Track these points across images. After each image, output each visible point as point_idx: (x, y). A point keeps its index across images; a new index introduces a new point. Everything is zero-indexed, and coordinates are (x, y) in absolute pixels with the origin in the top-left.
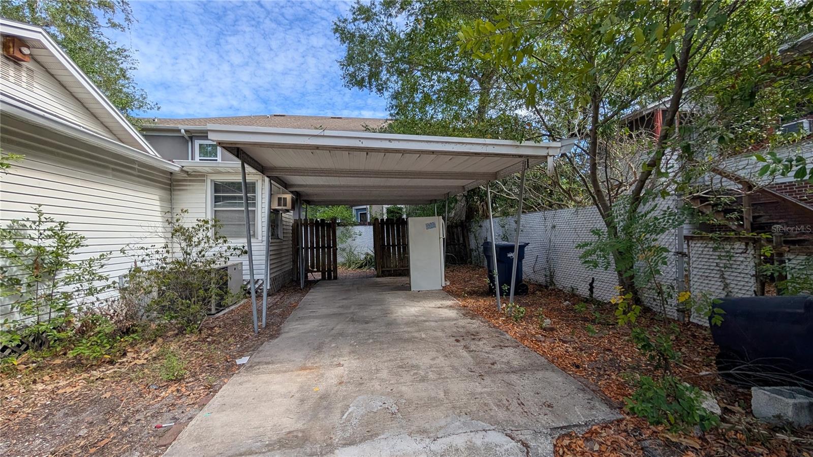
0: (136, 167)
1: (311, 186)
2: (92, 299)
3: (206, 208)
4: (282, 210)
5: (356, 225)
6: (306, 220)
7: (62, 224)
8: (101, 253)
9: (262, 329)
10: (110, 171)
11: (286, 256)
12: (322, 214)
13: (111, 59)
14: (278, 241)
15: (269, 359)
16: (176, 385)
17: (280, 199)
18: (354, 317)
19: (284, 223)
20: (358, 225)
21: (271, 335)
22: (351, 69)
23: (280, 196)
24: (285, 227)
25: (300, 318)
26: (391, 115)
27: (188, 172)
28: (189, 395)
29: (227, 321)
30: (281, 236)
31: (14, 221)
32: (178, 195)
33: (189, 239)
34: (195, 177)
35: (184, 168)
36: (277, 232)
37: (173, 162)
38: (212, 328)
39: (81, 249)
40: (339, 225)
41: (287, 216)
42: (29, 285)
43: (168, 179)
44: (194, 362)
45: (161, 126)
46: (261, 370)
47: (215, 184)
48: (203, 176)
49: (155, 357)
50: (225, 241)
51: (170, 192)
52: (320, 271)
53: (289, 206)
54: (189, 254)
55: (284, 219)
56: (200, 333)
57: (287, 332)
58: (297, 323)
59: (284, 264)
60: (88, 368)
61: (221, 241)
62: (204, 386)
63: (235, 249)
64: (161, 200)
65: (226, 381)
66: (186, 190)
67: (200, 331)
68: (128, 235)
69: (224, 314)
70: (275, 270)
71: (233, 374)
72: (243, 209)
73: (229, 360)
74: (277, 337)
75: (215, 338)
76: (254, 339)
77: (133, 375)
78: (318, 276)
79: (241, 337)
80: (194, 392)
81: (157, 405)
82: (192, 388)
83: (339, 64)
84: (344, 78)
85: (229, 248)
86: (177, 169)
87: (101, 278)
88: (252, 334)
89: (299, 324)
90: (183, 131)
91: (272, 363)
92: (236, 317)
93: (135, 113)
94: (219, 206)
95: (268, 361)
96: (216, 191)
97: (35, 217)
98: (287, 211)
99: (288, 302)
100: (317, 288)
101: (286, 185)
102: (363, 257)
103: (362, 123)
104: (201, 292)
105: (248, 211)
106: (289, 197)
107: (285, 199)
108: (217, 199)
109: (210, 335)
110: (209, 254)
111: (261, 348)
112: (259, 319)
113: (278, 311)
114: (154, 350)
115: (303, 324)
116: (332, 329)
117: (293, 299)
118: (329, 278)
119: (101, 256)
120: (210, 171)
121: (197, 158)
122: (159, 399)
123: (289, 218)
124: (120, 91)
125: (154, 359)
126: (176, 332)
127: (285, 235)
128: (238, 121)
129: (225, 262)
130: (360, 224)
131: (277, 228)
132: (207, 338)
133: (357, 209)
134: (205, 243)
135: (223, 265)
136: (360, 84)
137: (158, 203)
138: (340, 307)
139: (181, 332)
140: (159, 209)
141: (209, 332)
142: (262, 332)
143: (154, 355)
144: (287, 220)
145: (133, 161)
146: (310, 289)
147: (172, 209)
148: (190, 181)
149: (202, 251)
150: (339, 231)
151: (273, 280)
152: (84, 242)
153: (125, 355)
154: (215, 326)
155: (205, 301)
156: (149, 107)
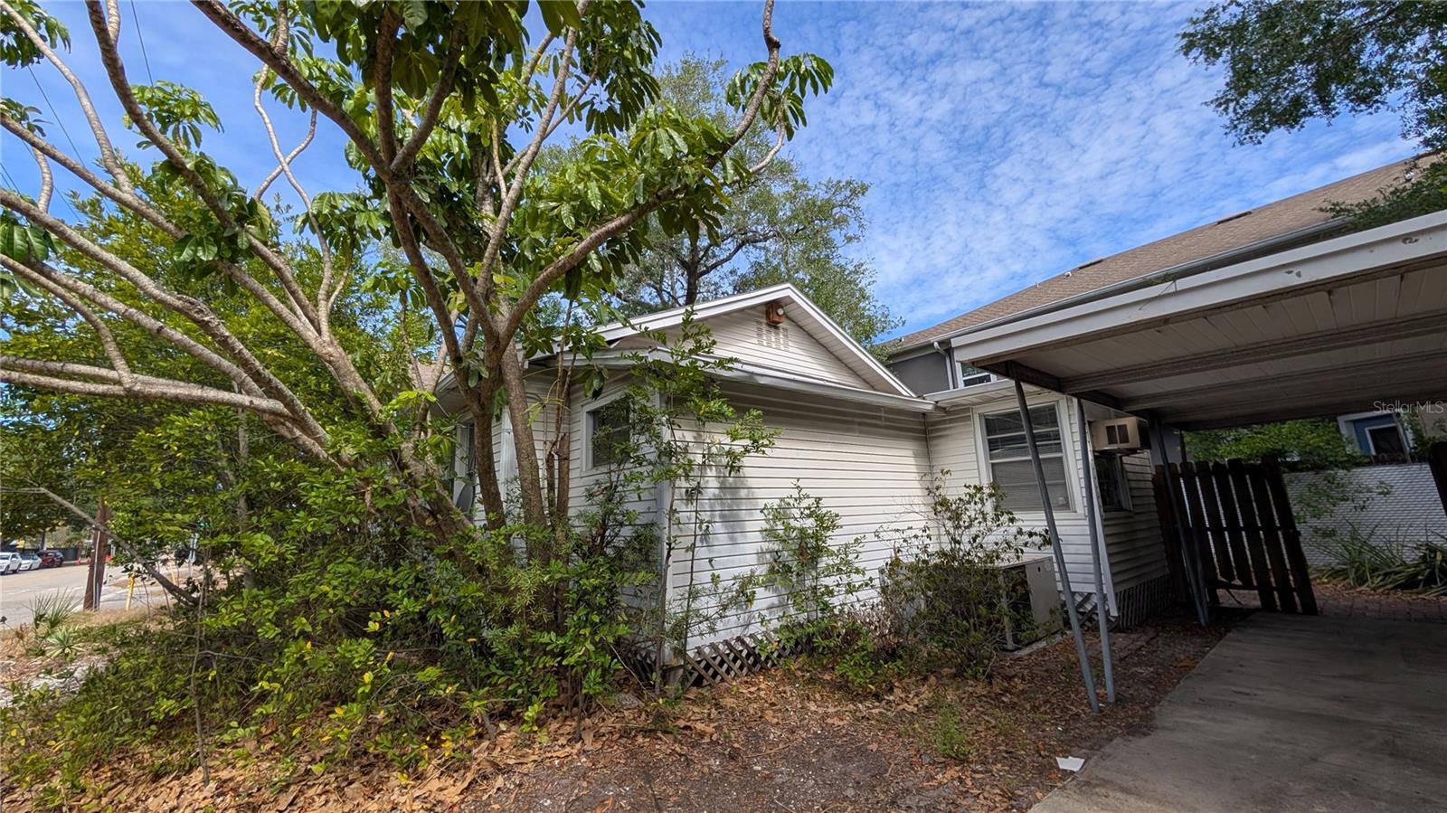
0: (882, 414)
1: (1179, 393)
2: (852, 598)
3: (977, 461)
4: (1119, 451)
5: (1358, 465)
6: (1185, 464)
7: (818, 500)
8: (855, 537)
9: (1108, 704)
10: (856, 427)
11: (1148, 546)
12: (1233, 446)
13: (850, 282)
14: (1122, 514)
15: (1128, 782)
16: (957, 768)
17: (1110, 430)
18: (1399, 742)
19: (1131, 476)
20: (1369, 464)
21: (1131, 725)
22: (1252, 99)
23: (1110, 423)
24: (1134, 485)
25: (1204, 703)
26: (1427, 142)
27: (944, 408)
28: (977, 796)
29: (1036, 670)
30: (1127, 503)
31: (782, 499)
32: (936, 445)
33: (956, 517)
34: (954, 414)
35: (939, 404)
36: (1117, 496)
37: (924, 398)
38: (1010, 678)
39: (837, 531)
40: (1294, 467)
41: (1137, 461)
42: (798, 575)
43: (920, 423)
44: (982, 734)
45: (909, 345)
46: (1111, 801)
47: (986, 420)
48: (967, 410)
49: (927, 707)
50: (1012, 520)
51: (924, 443)
52: (1253, 588)
53: (1134, 439)
54: (959, 543)
55: (1127, 467)
56: (990, 683)
57: (1172, 730)
58: (1196, 712)
59: (1146, 565)
60: (856, 697)
61: (1005, 518)
62: (1002, 790)
63: (1031, 535)
64: (916, 456)
65: (1039, 795)
66: (947, 436)
67: (990, 677)
68: (880, 510)
69: (1030, 655)
70: (1126, 576)
71: (1052, 786)
72: (1030, 458)
73: (1042, 753)
74: (1145, 735)
75: (1015, 700)
76: (1092, 723)
77: (901, 728)
78: (1251, 599)
79: (1064, 710)
80: (986, 795)
81: (933, 793)
82: (981, 785)
83: (1213, 106)
84: (1235, 127)
85: (1020, 532)
86: (930, 407)
87: (857, 571)
88: (1088, 710)
89: (1202, 718)
90: (936, 344)
91: (1139, 795)
92: (1052, 666)
93: (878, 340)
94: (997, 456)
95: (1125, 785)
96: (989, 432)
97: (795, 493)
98: (1132, 451)
99: (1169, 653)
100: (1251, 631)
101: (1117, 403)
102: (1410, 556)
103: (1320, 203)
104: (983, 610)
105: (1039, 462)
106: (1130, 423)
107: (1123, 428)
108: (992, 445)
109: (1006, 691)
110: (989, 541)
111: (1108, 749)
112: (1099, 679)
113: (1145, 671)
114: (926, 694)
115: (1213, 720)
116: (1314, 760)
117: (1182, 649)
118: (1289, 607)
119: (856, 540)
120: (976, 400)
121: (961, 385)
122: (934, 783)
123: (1142, 464)
124: (862, 316)
125: (927, 709)
126: (954, 670)
127: (1138, 501)
128: (1014, 301)
129: (1018, 558)
130: (1378, 461)
131: (1116, 488)
132: (1002, 695)
133: (1354, 422)
134: (980, 523)
135: (1014, 562)
136: (1291, 115)
137: (912, 461)
138: (1334, 698)
139: (959, 674)
140: (914, 469)
141: (1006, 684)
142: (1107, 711)
143: (926, 703)
144: (1138, 469)
145: (878, 408)
146: (1228, 631)
147: (931, 467)
148: (951, 421)
149: (977, 536)
150: (1297, 486)
151: (1123, 599)
152: (839, 522)
153: (891, 690)
154: (1014, 676)
155: (992, 626)
156: (893, 324)
